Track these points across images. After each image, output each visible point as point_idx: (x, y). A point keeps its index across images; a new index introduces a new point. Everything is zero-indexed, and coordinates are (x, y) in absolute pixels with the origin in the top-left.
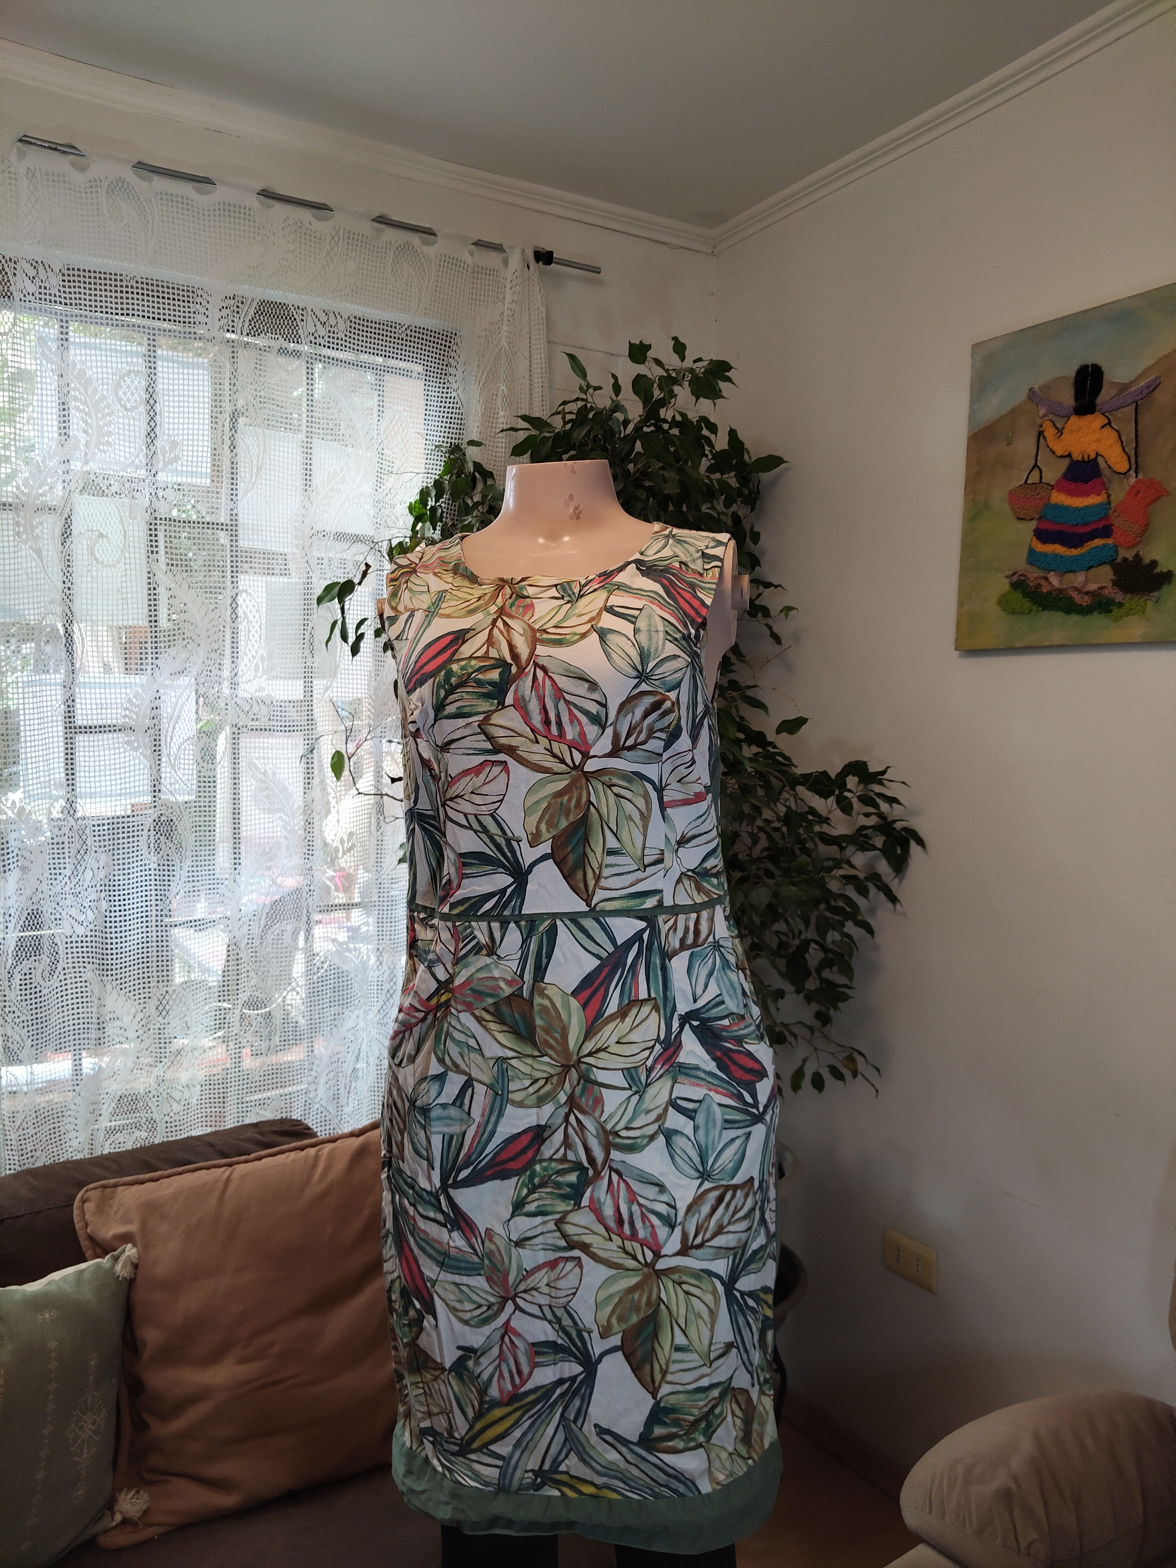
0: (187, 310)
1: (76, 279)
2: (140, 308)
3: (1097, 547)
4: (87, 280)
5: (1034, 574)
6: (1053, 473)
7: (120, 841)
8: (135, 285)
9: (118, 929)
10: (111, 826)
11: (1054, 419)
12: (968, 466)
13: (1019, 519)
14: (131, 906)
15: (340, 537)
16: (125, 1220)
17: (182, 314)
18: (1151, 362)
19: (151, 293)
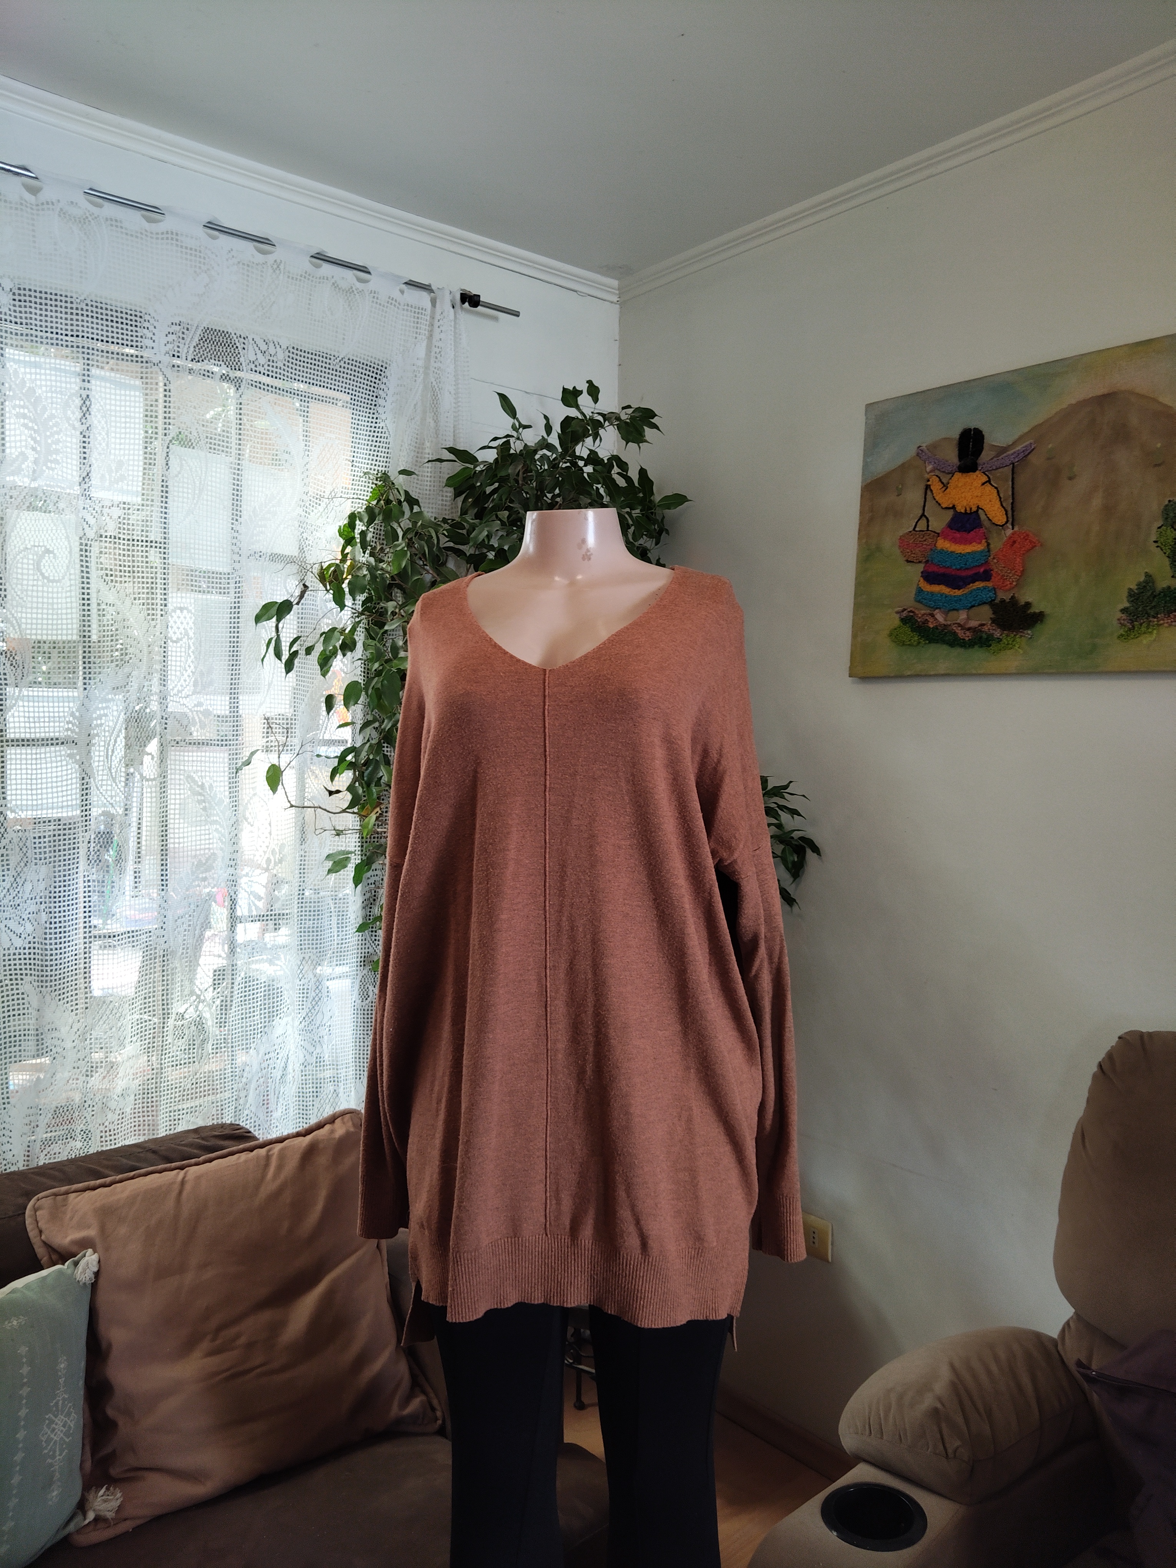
0: (134, 334)
1: (28, 299)
2: (90, 330)
3: (978, 589)
4: (38, 300)
5: (922, 612)
6: (939, 522)
7: (62, 853)
8: (85, 308)
9: (58, 941)
10: (52, 839)
11: (940, 475)
12: (862, 513)
13: (908, 561)
14: (70, 918)
15: (275, 558)
16: (81, 1225)
17: (129, 338)
18: (1026, 430)
19: (100, 316)
